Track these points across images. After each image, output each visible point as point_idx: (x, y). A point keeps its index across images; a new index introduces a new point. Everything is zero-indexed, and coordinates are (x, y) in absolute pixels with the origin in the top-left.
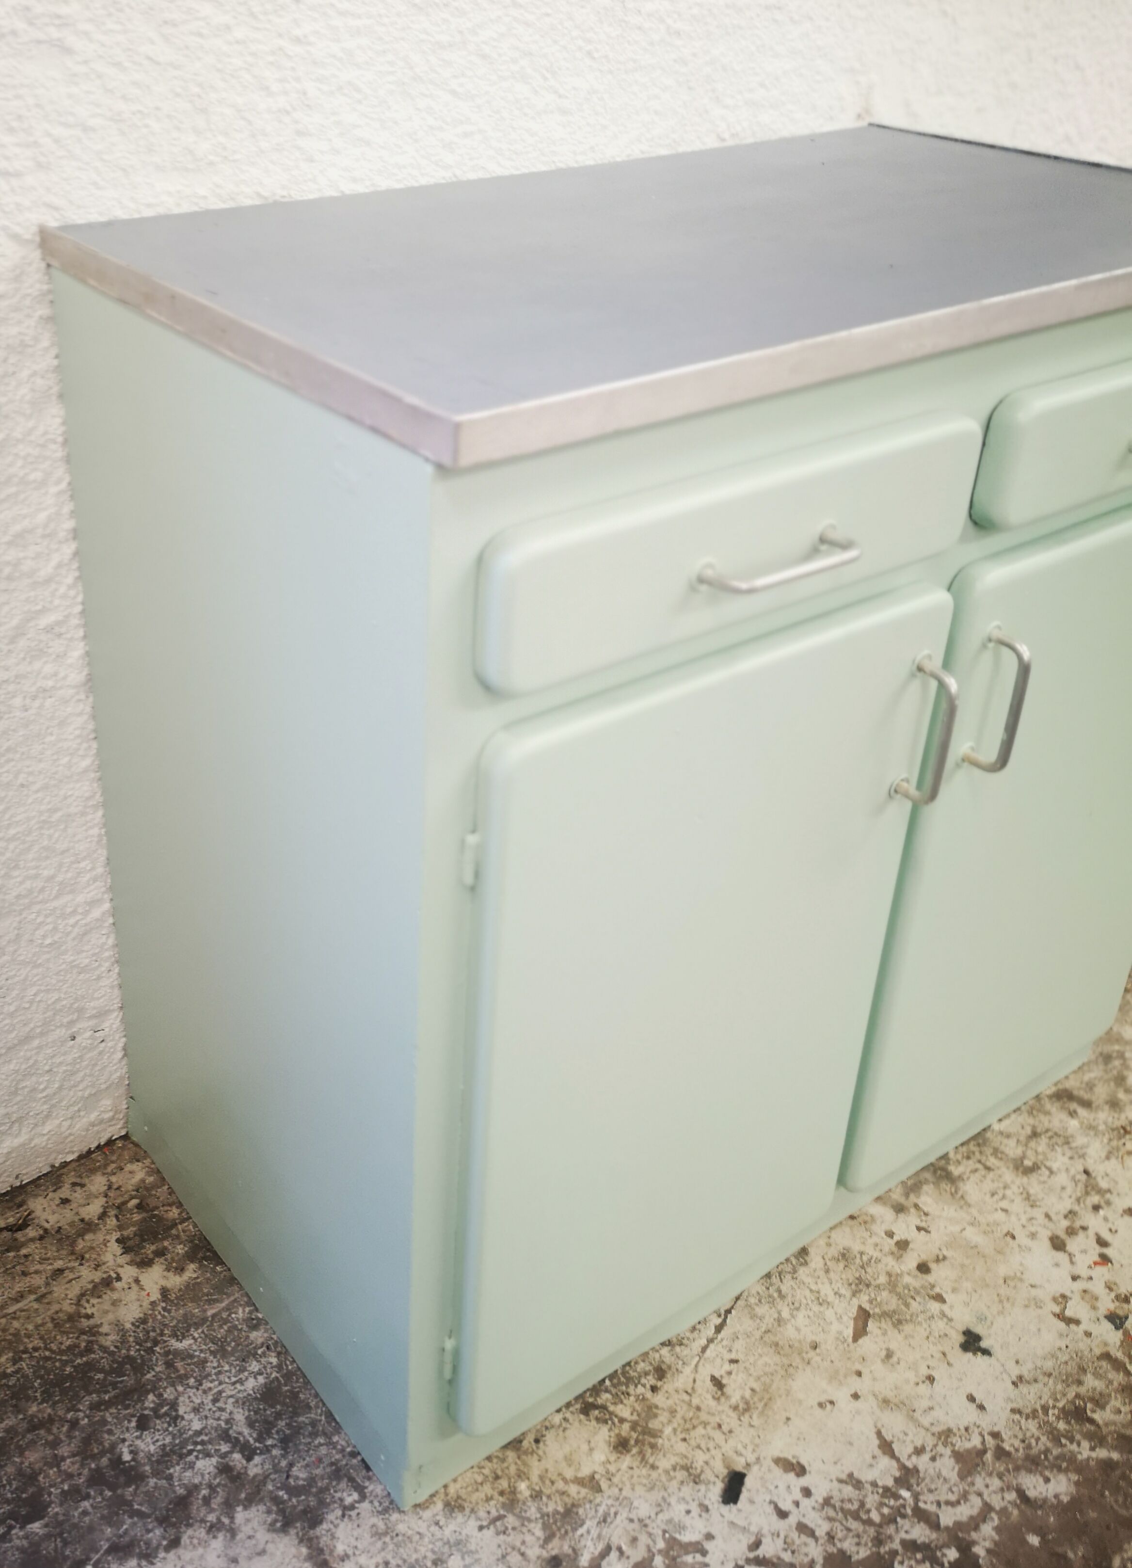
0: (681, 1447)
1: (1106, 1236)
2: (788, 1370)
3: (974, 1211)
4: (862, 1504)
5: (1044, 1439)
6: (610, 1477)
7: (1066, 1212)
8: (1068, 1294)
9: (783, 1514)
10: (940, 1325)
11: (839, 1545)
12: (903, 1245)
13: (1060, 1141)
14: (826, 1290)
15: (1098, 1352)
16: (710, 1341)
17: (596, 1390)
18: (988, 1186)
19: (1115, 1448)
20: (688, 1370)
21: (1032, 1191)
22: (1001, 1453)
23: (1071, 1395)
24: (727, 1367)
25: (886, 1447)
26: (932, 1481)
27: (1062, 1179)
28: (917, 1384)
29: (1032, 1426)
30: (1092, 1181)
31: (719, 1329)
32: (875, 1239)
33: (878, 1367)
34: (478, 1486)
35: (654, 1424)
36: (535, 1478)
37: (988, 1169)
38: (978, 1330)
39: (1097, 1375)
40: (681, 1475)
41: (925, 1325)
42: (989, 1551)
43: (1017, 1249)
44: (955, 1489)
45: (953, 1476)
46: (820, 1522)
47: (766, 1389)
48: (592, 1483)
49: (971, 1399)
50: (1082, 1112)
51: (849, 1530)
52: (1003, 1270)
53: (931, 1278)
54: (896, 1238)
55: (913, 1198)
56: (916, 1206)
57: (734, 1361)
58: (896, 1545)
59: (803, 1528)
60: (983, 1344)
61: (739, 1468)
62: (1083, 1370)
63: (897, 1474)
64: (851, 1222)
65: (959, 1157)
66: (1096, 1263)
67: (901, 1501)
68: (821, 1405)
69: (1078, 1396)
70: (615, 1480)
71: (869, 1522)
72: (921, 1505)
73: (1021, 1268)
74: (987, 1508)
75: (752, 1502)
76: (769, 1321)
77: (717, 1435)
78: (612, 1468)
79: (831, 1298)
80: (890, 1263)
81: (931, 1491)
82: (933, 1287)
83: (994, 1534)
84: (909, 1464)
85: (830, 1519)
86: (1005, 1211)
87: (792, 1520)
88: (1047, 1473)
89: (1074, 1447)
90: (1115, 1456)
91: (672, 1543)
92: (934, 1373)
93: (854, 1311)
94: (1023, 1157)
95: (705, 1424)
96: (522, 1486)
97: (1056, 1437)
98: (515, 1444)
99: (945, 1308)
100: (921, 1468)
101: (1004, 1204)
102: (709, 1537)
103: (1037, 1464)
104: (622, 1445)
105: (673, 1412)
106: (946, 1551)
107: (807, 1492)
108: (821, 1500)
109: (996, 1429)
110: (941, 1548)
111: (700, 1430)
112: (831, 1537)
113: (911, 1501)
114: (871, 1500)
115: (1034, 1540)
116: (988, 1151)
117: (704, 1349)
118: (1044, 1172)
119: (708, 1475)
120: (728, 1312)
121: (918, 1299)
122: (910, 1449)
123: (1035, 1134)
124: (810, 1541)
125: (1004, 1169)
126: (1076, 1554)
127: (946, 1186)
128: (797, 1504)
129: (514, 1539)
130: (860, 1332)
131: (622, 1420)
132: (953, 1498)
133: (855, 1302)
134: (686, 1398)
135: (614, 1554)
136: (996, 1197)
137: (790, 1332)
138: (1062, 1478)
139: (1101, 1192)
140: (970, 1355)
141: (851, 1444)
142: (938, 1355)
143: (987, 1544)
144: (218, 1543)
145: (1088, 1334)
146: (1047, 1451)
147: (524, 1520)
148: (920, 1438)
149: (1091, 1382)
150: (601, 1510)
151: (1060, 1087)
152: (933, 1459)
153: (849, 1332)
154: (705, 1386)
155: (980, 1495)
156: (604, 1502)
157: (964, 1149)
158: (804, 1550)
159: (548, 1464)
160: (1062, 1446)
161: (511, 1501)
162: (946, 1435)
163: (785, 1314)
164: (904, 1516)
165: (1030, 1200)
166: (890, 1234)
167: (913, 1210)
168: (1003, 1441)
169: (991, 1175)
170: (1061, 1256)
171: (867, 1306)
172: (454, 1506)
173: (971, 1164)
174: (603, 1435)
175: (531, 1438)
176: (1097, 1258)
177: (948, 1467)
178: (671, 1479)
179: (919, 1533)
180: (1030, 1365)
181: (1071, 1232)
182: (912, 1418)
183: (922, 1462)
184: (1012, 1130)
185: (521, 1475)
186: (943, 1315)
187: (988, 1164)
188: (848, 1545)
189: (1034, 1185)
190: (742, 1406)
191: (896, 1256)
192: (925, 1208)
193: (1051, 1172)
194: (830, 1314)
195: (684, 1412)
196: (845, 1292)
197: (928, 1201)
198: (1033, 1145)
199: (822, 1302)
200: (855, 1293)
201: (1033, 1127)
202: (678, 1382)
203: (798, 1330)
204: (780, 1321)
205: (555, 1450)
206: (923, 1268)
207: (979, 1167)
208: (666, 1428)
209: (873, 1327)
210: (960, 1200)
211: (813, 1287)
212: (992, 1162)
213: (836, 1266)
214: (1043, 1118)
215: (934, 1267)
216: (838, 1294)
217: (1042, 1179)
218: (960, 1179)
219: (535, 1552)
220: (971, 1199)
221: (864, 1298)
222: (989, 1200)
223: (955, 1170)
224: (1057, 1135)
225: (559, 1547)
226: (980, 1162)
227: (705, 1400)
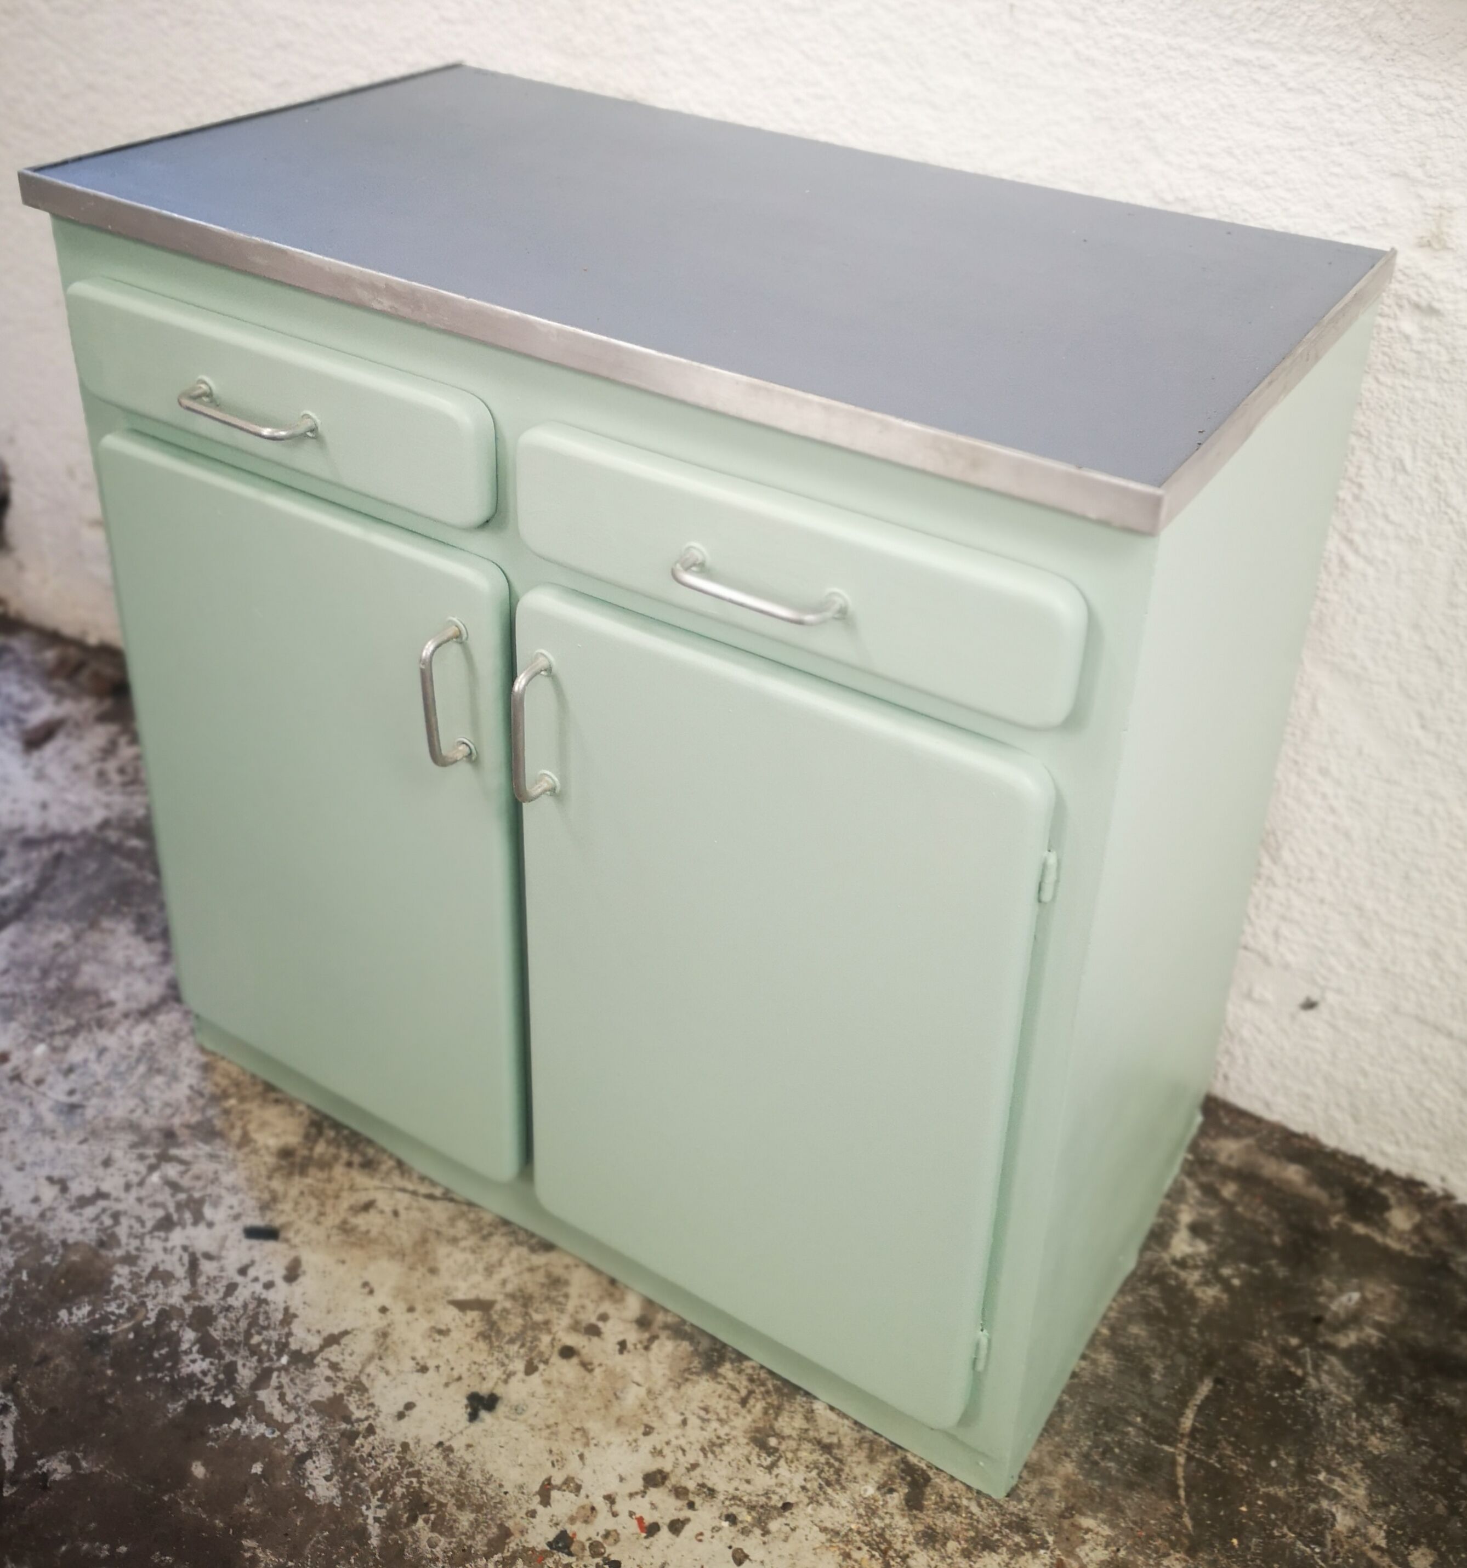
0: (294, 1192)
1: (688, 1531)
2: (399, 1254)
3: (671, 1392)
4: (266, 1328)
5: (378, 1474)
6: (255, 1152)
7: (710, 1484)
8: (583, 1492)
9: (243, 1271)
10: (495, 1373)
11: (221, 1316)
12: (592, 1331)
13: (829, 1474)
14: (506, 1271)
15: (510, 1524)
16: (414, 1193)
17: (337, 1126)
18: (718, 1405)
19: (384, 1541)
20: (376, 1182)
21: (727, 1448)
22: (351, 1437)
23: (442, 1499)
24: (388, 1209)
25: (332, 1340)
26: (304, 1380)
27: (763, 1480)
28: (413, 1359)
29: (391, 1461)
30: (775, 1513)
32: (590, 1306)
33: (424, 1324)
34: (227, 1075)
35: (313, 1171)
36: (242, 1107)
37: (744, 1402)
38: (501, 1409)
39: (476, 1524)
40: (266, 1196)
41: (490, 1359)
42: (238, 1431)
43: (630, 1439)
44: (299, 1400)
45: (314, 1395)
46: (241, 1299)
47: (373, 1241)
48: (245, 1140)
49: (410, 1406)
50: (895, 1500)
51: (238, 1321)
52: (594, 1426)
53: (556, 1359)
54: (600, 1324)
55: (663, 1335)
56: (654, 1338)
57: (396, 1213)
58: (229, 1358)
59: (231, 1288)
60: (483, 1414)
61: (283, 1235)
62: (478, 1508)
63: (305, 1351)
64: (605, 1282)
65: (750, 1371)
66: (640, 1520)
67: (275, 1358)
68: (365, 1284)
69: (441, 1505)
70: (253, 1157)
71: (248, 1335)
72: (275, 1374)
73: (603, 1443)
74: (284, 1428)
75: (250, 1248)
76: (452, 1232)
77: (313, 1214)
78: (262, 1152)
79: (497, 1277)
80: (562, 1323)
81: (292, 1380)
82: (546, 1362)
83: (257, 1434)
84: (318, 1360)
85: (245, 1306)
86: (684, 1422)
87: (239, 1279)
88: (336, 1478)
89: (374, 1502)
90: (374, 1542)
91: (200, 1202)
92: (431, 1373)
93: (485, 1295)
94: (781, 1437)
95: (323, 1204)
96: (232, 1102)
97: (385, 1484)
98: (271, 1088)
99: (521, 1375)
100: (316, 1370)
101: (694, 1421)
102: (210, 1225)
103: (344, 1469)
104: (286, 1153)
105: (329, 1180)
106: (230, 1397)
107: (269, 1285)
108: (263, 1297)
109: (378, 1430)
110: (233, 1392)
111: (314, 1202)
112: (229, 1309)
113: (277, 1365)
114: (273, 1335)
115: (257, 1468)
116: (774, 1399)
117: (404, 1190)
118: (767, 1461)
119: (269, 1215)
120: (452, 1200)
121: (522, 1351)
122: (334, 1359)
123: (827, 1448)
124: (221, 1294)
125: (749, 1418)
126: (250, 1505)
127: (696, 1363)
128: (256, 1279)
129: (186, 1107)
130: (463, 1306)
131: (311, 1149)
132: (289, 1398)
133: (500, 1298)
134: (346, 1186)
135: (181, 1168)
136: (702, 1413)
137: (442, 1250)
138: (335, 1492)
139: (762, 1524)
140: (465, 1402)
141: (329, 1312)
142: (456, 1374)
143: (244, 1429)
144: (153, 959)
145: (532, 1514)
146: (363, 1477)
147: (203, 1110)
148: (351, 1366)
149: (465, 1519)
150: (223, 1153)
151: (931, 1473)
152: (328, 1379)
153: (460, 1296)
154: (363, 1197)
155: (298, 1421)
156: (230, 1154)
157: (763, 1375)
158: (211, 1291)
159: (257, 1113)
160: (374, 1493)
161: (217, 1098)
162: (358, 1387)
163: (463, 1244)
164: (260, 1361)
165: (712, 1447)
166: (604, 1317)
167: (646, 1335)
168: (365, 1437)
169: (734, 1406)
170: (638, 1484)
171: (498, 1307)
172: (207, 1068)
173: (743, 1385)
174: (293, 1140)
175: (279, 1096)
176: (648, 1520)
177: (322, 1391)
178: (261, 1191)
179: (245, 1374)
180: (468, 1457)
181: (680, 1492)
182: (371, 1358)
183: (323, 1370)
184: (821, 1422)
185: (242, 1099)
186: (510, 1375)
187: (752, 1401)
188: (222, 1321)
189: (739, 1449)
190: (348, 1227)
191: (575, 1327)
192: (655, 1346)
193: (770, 1468)
194: (477, 1278)
195: (331, 1188)
196: (510, 1288)
197: (666, 1347)
198: (807, 1446)
199: (489, 1270)
200: (512, 1296)
201: (840, 1445)
202: (361, 1179)
203: (449, 1255)
204: (454, 1241)
205: (272, 1113)
206: (568, 1352)
207: (744, 1392)
208: (314, 1178)
209: (473, 1315)
210: (682, 1377)
211: (506, 1261)
212: (758, 1407)
213: (540, 1277)
214: (861, 1455)
215: (575, 1360)
216: (504, 1282)
217: (754, 1458)
218: (716, 1376)
219: (177, 1121)
220: (688, 1389)
221: (508, 1304)
222: (694, 1406)
223: (726, 1369)
224: (838, 1472)
225: (183, 1135)
226: (751, 1393)
227: (347, 1200)
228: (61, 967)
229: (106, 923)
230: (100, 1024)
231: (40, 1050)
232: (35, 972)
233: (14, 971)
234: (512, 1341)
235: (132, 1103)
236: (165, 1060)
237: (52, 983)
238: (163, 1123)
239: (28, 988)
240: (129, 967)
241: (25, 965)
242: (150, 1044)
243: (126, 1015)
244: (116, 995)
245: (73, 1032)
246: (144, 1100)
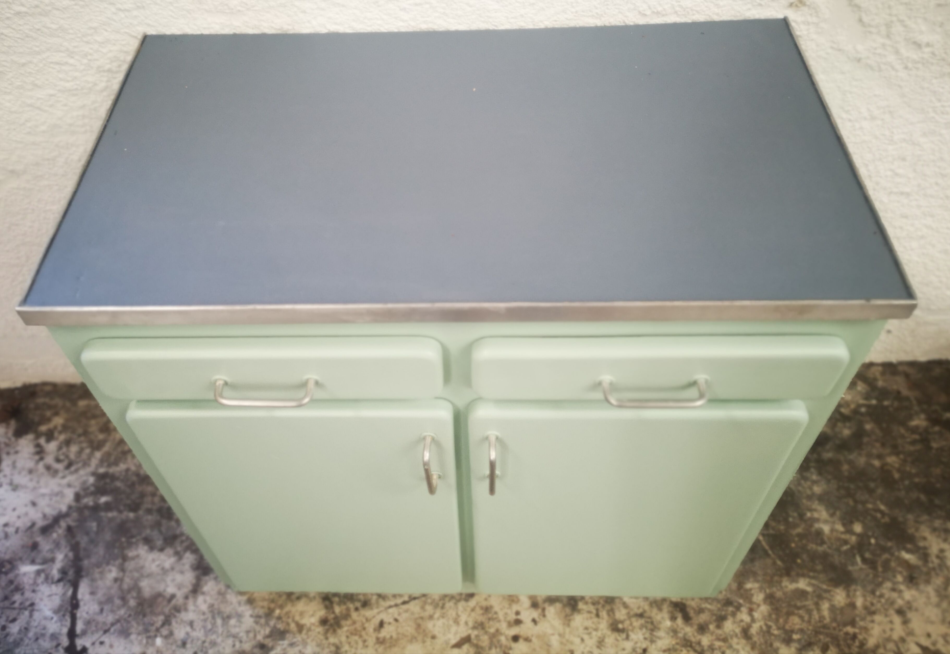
0: (343, 639)
2: (413, 639)
3: (568, 630)
6: (309, 630)
12: (518, 622)
13: (650, 626)
14: (463, 618)
16: (396, 605)
17: (336, 595)
18: (589, 623)
20: (375, 611)
21: (606, 640)
24: (391, 620)
27: (629, 645)
31: (404, 603)
32: (509, 611)
34: (264, 600)
35: (343, 623)
36: (284, 611)
37: (598, 615)
40: (333, 648)
47: (397, 640)
48: (300, 628)
50: (680, 621)
53: (513, 645)
54: (519, 617)
55: (546, 605)
56: (544, 610)
57: (396, 620)
65: (590, 601)
70: (310, 633)
76: (426, 614)
77: (360, 644)
78: (313, 628)
79: (462, 622)
80: (503, 626)
82: (511, 648)
86: (582, 640)
93: (464, 634)
94: (622, 622)
95: (361, 636)
96: (277, 612)
98: (289, 595)
101: (586, 637)
104: (324, 622)
105: (354, 623)
111: (356, 638)
116: (608, 607)
117: (390, 607)
118: (624, 636)
120: (415, 598)
121: (498, 649)
123: (641, 616)
125: (605, 621)
127: (568, 610)
129: (258, 628)
130: (458, 645)
131: (334, 612)
133: (470, 632)
134: (364, 620)
136: (586, 631)
137: (430, 625)
147: (267, 624)
150: (295, 640)
151: (684, 601)
153: (453, 641)
154: (376, 621)
156: (298, 638)
157: (597, 599)
159: (293, 610)
161: (269, 614)
163: (437, 615)
165: (601, 643)
166: (518, 613)
167: (540, 610)
169: (596, 620)
171: (473, 637)
172: (251, 601)
173: (592, 608)
174: (322, 613)
175: (297, 596)
178: (328, 647)
184: (632, 606)
185: (281, 607)
187: (600, 614)
189: (611, 638)
190: (381, 640)
191: (510, 625)
192: (547, 613)
193: (627, 638)
194: (454, 628)
195: (358, 626)
196: (471, 624)
197: (551, 611)
198: (634, 619)
199: (456, 621)
200: (474, 628)
201: (645, 611)
202: (368, 613)
203: (434, 626)
204: (431, 617)
205: (301, 606)
206: (516, 638)
207: (594, 612)
208: (346, 627)
209: (466, 647)
210: (567, 620)
211: (460, 613)
212: (604, 614)
213: (479, 611)
214: (655, 610)
215: (521, 641)
216: (466, 623)
217: (619, 638)
218: (579, 611)
219: (260, 637)
220: (573, 624)
221: (476, 632)
222: (581, 630)
223: (581, 605)
224: (652, 623)
225: (269, 642)
226: (597, 610)
227: (371, 627)
228: (129, 591)
229: (131, 553)
230: (177, 609)
231: (159, 641)
232: (118, 602)
233: (106, 608)
234: (490, 648)
235: (230, 641)
236: (227, 610)
237: (132, 603)
238: (254, 643)
239: (122, 612)
240: (165, 571)
241: (109, 600)
242: (211, 606)
243: (186, 598)
244: (171, 590)
245: (167, 622)
246: (235, 636)
